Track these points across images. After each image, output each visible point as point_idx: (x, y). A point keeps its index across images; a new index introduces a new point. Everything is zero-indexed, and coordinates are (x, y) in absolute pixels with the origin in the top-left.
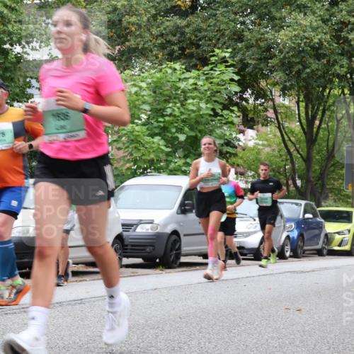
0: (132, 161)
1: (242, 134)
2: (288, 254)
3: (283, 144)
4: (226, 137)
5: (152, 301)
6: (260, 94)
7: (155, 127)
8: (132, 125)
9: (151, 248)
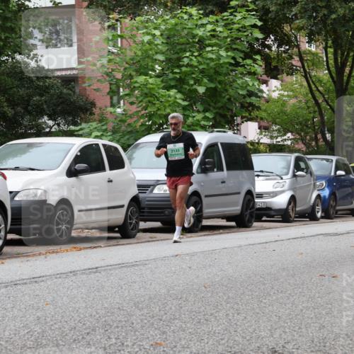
0: (146, 116)
1: (265, 85)
2: (319, 215)
3: (310, 95)
4: (249, 88)
5: (173, 269)
6: (283, 40)
7: (170, 79)
8: (145, 77)
9: (170, 210)
